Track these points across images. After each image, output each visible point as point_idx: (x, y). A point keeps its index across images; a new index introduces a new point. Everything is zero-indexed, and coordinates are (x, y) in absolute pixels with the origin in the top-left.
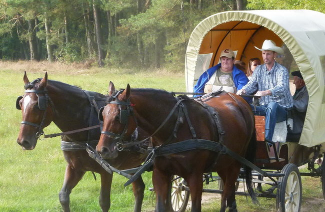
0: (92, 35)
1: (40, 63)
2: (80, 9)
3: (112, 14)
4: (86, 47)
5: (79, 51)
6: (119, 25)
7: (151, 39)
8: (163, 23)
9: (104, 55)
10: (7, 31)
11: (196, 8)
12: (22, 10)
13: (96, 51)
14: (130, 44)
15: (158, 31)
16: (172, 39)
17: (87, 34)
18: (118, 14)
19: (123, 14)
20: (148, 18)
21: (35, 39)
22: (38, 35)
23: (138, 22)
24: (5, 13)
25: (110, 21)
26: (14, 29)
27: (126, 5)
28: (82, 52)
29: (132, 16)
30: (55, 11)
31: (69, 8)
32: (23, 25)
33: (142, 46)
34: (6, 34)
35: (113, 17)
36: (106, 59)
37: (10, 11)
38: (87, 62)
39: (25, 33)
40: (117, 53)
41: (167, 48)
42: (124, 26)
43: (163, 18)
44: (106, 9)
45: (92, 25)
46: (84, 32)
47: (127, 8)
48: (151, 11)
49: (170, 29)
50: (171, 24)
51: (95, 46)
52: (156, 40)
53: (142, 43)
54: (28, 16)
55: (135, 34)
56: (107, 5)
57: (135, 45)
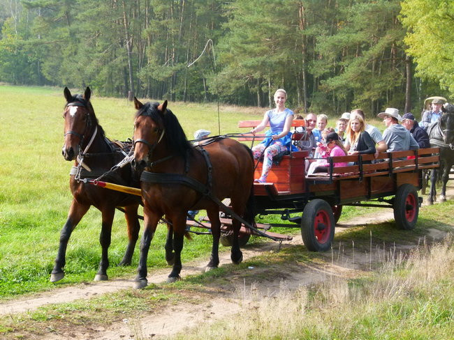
0: (301, 91)
1: (263, 109)
2: (293, 72)
3: (316, 77)
4: (296, 98)
5: (291, 102)
6: (320, 84)
7: (342, 95)
8: (352, 85)
9: (309, 105)
10: (242, 85)
11: (377, 74)
12: (252, 71)
13: (304, 102)
14: (328, 98)
15: (348, 90)
16: (358, 96)
17: (298, 89)
18: (320, 77)
19: (324, 77)
20: (342, 80)
21: (261, 92)
22: (263, 89)
23: (334, 83)
24: (241, 73)
25: (315, 81)
26: (247, 85)
27: (326, 71)
28: (293, 102)
29: (330, 78)
30: (276, 73)
31: (286, 70)
32: (253, 82)
33: (336, 100)
34: (241, 87)
35: (317, 79)
36: (310, 108)
37: (244, 71)
38: (296, 110)
39: (254, 87)
40: (318, 105)
41: (353, 102)
42: (323, 85)
43: (352, 81)
44: (312, 73)
45: (302, 84)
46: (295, 88)
47: (327, 73)
48: (344, 76)
49: (357, 89)
50: (358, 85)
51: (302, 99)
52: (346, 96)
53: (336, 97)
54: (257, 75)
55: (332, 91)
56: (312, 70)
57: (331, 99)
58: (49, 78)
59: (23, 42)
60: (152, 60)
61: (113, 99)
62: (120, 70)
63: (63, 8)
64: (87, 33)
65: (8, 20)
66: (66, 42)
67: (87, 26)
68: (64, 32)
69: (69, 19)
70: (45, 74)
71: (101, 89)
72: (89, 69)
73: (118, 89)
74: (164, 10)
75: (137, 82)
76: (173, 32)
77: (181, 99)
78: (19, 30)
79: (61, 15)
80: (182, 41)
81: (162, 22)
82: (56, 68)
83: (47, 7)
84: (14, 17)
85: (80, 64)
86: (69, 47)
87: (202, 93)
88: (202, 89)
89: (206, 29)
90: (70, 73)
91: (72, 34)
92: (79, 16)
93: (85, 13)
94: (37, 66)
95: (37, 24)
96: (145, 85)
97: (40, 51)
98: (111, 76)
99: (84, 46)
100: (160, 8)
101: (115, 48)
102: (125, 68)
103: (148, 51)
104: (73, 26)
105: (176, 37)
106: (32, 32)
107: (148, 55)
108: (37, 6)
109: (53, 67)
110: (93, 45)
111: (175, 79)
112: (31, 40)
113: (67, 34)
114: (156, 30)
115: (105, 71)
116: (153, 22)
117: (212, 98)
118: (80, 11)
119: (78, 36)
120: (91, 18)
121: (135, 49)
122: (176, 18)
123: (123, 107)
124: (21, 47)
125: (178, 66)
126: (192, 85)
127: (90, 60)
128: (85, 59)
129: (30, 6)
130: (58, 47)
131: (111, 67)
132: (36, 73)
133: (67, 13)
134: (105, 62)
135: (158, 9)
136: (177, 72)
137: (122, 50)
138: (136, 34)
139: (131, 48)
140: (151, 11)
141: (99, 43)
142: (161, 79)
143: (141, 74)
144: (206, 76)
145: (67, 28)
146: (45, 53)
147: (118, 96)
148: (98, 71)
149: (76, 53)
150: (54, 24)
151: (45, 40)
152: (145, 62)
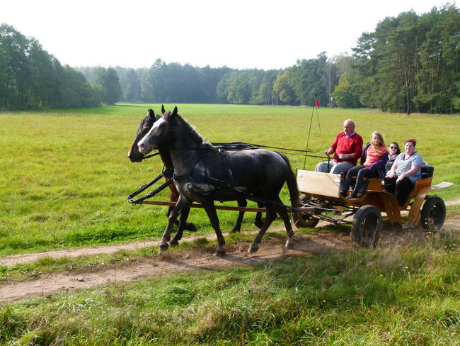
58: (363, 104)
59: (349, 85)
60: (421, 92)
61: (398, 114)
62: (402, 98)
63: (372, 67)
64: (384, 79)
65: (342, 75)
66: (373, 84)
67: (385, 75)
68: (371, 79)
69: (374, 72)
70: (361, 101)
71: (392, 108)
72: (385, 98)
73: (401, 109)
74: (428, 64)
75: (412, 105)
76: (433, 75)
77: (437, 113)
78: (348, 80)
79: (370, 70)
80: (438, 80)
81: (427, 71)
82: (367, 99)
83: (363, 67)
84: (345, 73)
85: (381, 96)
86: (375, 87)
87: (450, 109)
88: (450, 106)
89: (453, 72)
90: (375, 101)
91: (376, 80)
92: (380, 70)
93: (384, 69)
94: (357, 98)
95: (357, 76)
96: (416, 106)
97: (358, 90)
98: (397, 102)
99: (383, 86)
100: (425, 63)
101: (399, 86)
102: (405, 97)
103: (418, 87)
104: (377, 76)
105: (434, 78)
106: (355, 80)
107: (418, 89)
108: (357, 67)
109: (365, 98)
110: (387, 85)
111: (434, 102)
112: (354, 85)
113: (373, 80)
114: (423, 75)
115: (394, 99)
116: (421, 71)
117: (455, 111)
118: (381, 67)
119: (379, 81)
120: (387, 71)
121: (411, 86)
122: (435, 67)
123: (405, 118)
124: (349, 89)
125: (436, 94)
126: (444, 104)
127: (386, 94)
128: (383, 93)
129: (354, 67)
130: (368, 88)
131: (398, 97)
132: (356, 101)
133: (373, 69)
134: (394, 94)
135: (424, 63)
136: (435, 97)
137: (404, 87)
138: (412, 78)
139: (408, 85)
140: (420, 64)
141: (391, 84)
142: (426, 102)
143: (415, 100)
144: (453, 99)
145: (373, 77)
146: (361, 91)
147: (401, 112)
148: (390, 100)
149: (378, 90)
150: (367, 75)
151: (361, 84)
152: (416, 93)
